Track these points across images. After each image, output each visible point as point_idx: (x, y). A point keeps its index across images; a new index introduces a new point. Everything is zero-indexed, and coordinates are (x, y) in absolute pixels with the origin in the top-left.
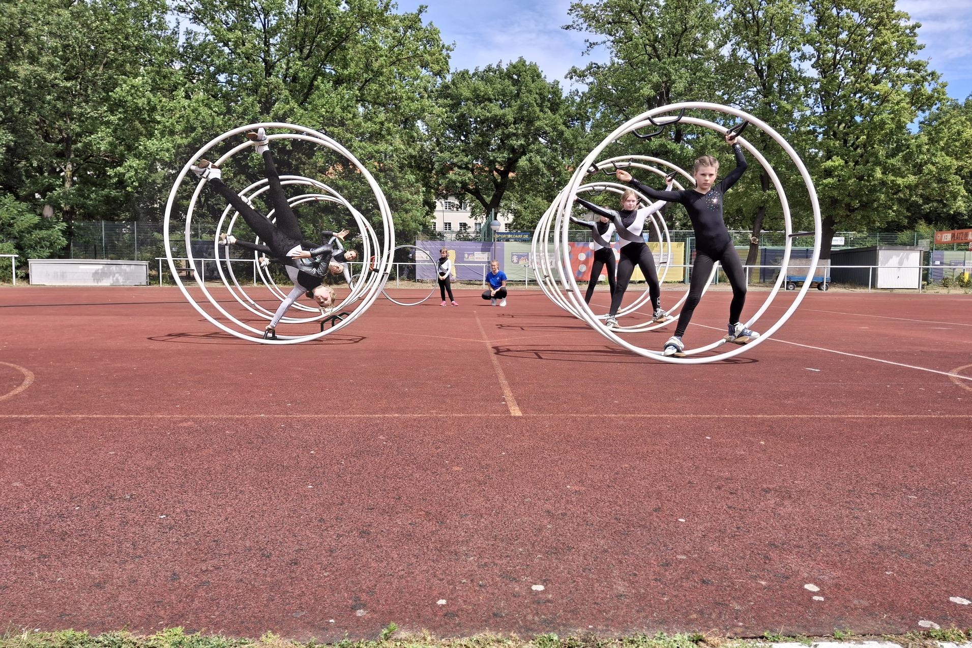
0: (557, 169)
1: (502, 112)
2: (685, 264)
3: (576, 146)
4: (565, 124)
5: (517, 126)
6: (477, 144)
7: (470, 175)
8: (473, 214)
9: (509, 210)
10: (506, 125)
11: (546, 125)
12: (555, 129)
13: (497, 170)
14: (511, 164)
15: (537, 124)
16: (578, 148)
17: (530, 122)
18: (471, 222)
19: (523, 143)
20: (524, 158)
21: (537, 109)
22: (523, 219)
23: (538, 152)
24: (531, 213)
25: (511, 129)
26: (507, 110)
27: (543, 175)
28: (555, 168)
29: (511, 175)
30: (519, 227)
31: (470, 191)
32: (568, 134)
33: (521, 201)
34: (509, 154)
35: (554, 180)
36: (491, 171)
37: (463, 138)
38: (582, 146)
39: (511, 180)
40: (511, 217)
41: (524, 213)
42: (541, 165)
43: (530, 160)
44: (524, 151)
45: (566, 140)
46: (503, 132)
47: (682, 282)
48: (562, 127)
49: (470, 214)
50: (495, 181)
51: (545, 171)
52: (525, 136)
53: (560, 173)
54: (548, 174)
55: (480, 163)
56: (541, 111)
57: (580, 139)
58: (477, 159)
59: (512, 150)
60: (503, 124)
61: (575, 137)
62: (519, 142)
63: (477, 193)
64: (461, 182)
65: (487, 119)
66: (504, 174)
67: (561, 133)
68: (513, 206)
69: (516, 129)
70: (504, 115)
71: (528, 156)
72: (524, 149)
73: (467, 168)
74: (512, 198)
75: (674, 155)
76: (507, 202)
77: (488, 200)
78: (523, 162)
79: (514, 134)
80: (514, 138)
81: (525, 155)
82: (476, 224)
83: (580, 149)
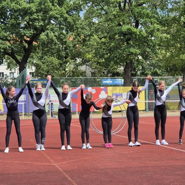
0: (64, 40)
1: (28, 6)
2: (146, 100)
3: (75, 26)
4: (67, 12)
5: (38, 14)
6: (12, 25)
7: (8, 44)
8: (9, 67)
9: (33, 63)
10: (31, 14)
11: (56, 14)
12: (62, 16)
13: (26, 41)
14: (35, 37)
15: (51, 13)
16: (76, 27)
17: (46, 12)
18: (7, 72)
19: (42, 24)
20: (43, 34)
21: (50, 4)
22: (42, 70)
23: (52, 30)
24: (47, 66)
25: (35, 16)
26: (32, 4)
27: (55, 44)
28: (62, 39)
29: (34, 43)
30: (39, 75)
31: (8, 54)
32: (70, 19)
33: (41, 58)
34: (34, 31)
35: (62, 47)
36: (21, 42)
37: (2, 20)
38: (78, 26)
39: (34, 47)
40: (34, 69)
41: (42, 67)
42: (54, 38)
43: (47, 35)
44: (43, 29)
45: (69, 22)
46: (30, 18)
47: (144, 110)
48: (66, 15)
49: (6, 67)
50: (24, 47)
51: (57, 42)
52: (43, 20)
53: (66, 42)
54: (59, 43)
55: (14, 36)
56: (53, 5)
57: (77, 22)
58: (12, 34)
59: (35, 29)
60: (29, 13)
61: (74, 21)
62: (40, 24)
63: (12, 55)
64: (3, 49)
65: (19, 10)
66: (30, 43)
67: (66, 19)
68: (34, 62)
69: (38, 16)
70: (30, 8)
71: (46, 33)
72: (43, 28)
73: (7, 40)
74: (34, 57)
75: (136, 35)
76: (31, 59)
77: (19, 58)
78: (43, 36)
79: (36, 19)
80: (37, 21)
81: (44, 32)
82: (10, 73)
83: (78, 28)
